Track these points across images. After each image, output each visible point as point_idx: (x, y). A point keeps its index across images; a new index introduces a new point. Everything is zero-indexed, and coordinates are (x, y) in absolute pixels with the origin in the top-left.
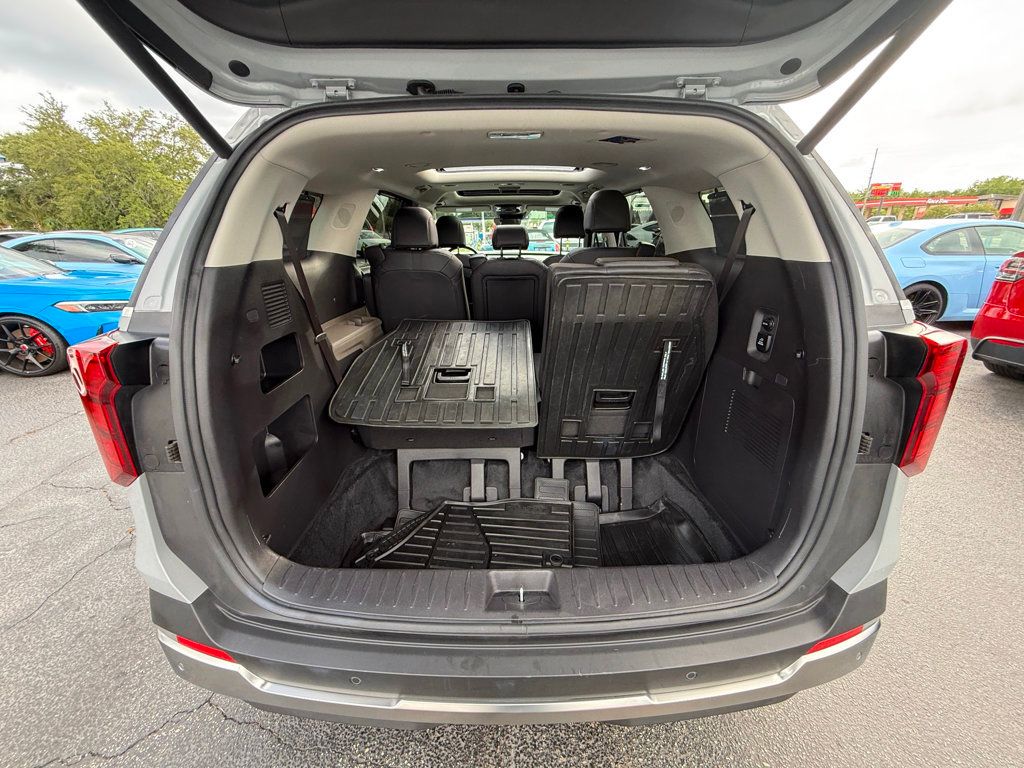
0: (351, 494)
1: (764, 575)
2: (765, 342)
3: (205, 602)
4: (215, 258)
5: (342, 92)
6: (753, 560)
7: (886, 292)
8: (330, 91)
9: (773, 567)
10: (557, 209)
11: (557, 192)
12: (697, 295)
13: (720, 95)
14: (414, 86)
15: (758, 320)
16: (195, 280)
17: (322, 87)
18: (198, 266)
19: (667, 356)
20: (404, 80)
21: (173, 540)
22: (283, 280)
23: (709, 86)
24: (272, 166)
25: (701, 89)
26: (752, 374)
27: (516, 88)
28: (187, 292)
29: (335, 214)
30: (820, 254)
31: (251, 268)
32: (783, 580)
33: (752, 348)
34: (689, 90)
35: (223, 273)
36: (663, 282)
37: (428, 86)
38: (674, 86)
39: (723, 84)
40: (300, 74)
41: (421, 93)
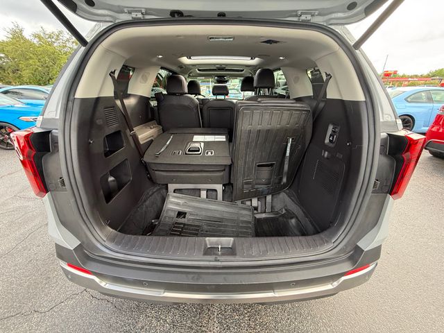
0: (147, 203)
1: (327, 242)
2: (333, 138)
3: (79, 249)
4: (80, 93)
5: (140, 15)
6: (322, 235)
7: (389, 115)
8: (134, 15)
9: (331, 239)
10: (242, 78)
11: (242, 71)
12: (303, 116)
13: (318, 20)
14: (173, 13)
15: (331, 128)
16: (70, 104)
17: (130, 13)
18: (71, 97)
19: (289, 145)
20: (168, 10)
21: (64, 222)
22: (115, 106)
23: (312, 16)
24: (107, 51)
25: (309, 17)
26: (326, 153)
27: (222, 14)
28: (66, 110)
29: (140, 77)
30: (361, 97)
31: (98, 99)
32: (335, 244)
33: (327, 141)
34: (303, 17)
35: (83, 101)
36: (288, 110)
37: (180, 13)
38: (296, 16)
39: (319, 15)
40: (119, 6)
41: (176, 16)
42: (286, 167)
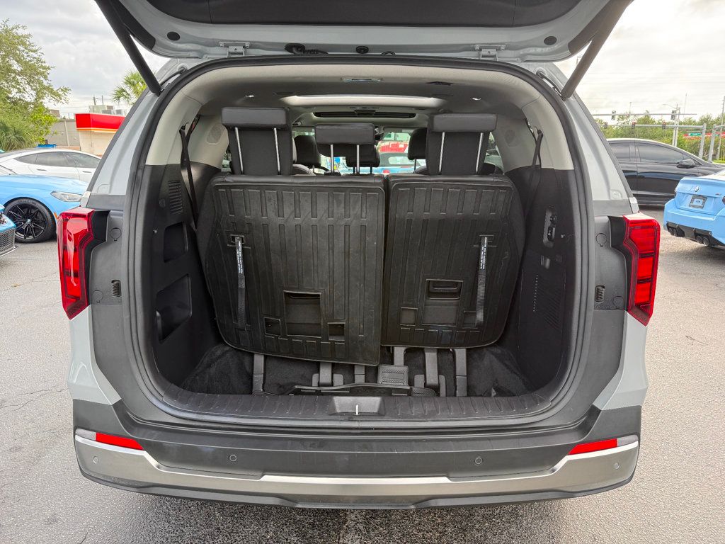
0: (213, 370)
1: (541, 401)
2: (551, 233)
4: (151, 160)
5: (240, 49)
6: (536, 394)
7: (620, 192)
8: (232, 49)
10: (412, 131)
11: (413, 115)
12: (501, 198)
13: (506, 57)
14: (290, 47)
15: (549, 215)
16: (140, 173)
17: (226, 46)
18: (142, 164)
19: (484, 249)
20: (284, 43)
22: (180, 179)
23: (498, 49)
24: (187, 98)
25: (493, 52)
26: (548, 260)
27: (362, 50)
28: (135, 181)
29: (208, 132)
32: (554, 403)
33: (545, 239)
34: (484, 52)
35: (154, 168)
36: (474, 187)
37: (300, 47)
38: (474, 50)
39: (507, 48)
40: (213, 39)
41: (294, 50)
42: (481, 290)
